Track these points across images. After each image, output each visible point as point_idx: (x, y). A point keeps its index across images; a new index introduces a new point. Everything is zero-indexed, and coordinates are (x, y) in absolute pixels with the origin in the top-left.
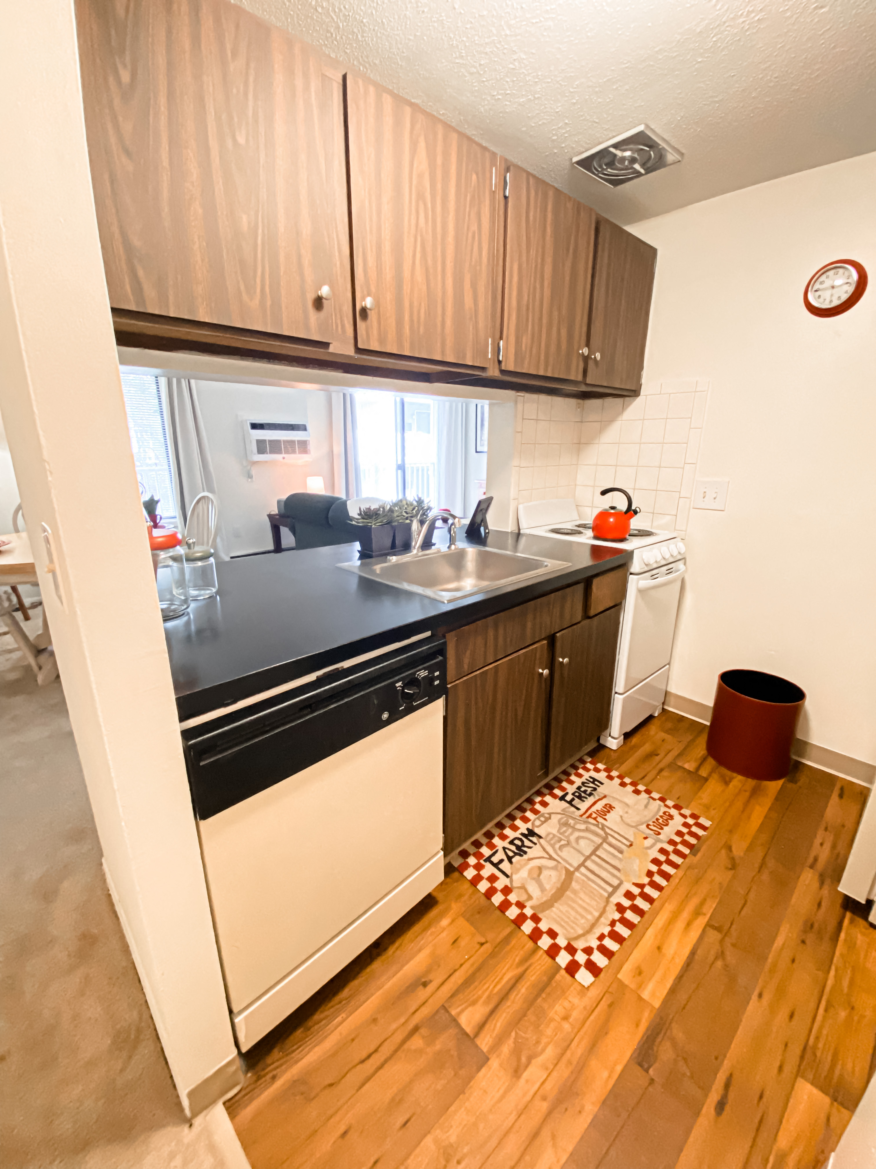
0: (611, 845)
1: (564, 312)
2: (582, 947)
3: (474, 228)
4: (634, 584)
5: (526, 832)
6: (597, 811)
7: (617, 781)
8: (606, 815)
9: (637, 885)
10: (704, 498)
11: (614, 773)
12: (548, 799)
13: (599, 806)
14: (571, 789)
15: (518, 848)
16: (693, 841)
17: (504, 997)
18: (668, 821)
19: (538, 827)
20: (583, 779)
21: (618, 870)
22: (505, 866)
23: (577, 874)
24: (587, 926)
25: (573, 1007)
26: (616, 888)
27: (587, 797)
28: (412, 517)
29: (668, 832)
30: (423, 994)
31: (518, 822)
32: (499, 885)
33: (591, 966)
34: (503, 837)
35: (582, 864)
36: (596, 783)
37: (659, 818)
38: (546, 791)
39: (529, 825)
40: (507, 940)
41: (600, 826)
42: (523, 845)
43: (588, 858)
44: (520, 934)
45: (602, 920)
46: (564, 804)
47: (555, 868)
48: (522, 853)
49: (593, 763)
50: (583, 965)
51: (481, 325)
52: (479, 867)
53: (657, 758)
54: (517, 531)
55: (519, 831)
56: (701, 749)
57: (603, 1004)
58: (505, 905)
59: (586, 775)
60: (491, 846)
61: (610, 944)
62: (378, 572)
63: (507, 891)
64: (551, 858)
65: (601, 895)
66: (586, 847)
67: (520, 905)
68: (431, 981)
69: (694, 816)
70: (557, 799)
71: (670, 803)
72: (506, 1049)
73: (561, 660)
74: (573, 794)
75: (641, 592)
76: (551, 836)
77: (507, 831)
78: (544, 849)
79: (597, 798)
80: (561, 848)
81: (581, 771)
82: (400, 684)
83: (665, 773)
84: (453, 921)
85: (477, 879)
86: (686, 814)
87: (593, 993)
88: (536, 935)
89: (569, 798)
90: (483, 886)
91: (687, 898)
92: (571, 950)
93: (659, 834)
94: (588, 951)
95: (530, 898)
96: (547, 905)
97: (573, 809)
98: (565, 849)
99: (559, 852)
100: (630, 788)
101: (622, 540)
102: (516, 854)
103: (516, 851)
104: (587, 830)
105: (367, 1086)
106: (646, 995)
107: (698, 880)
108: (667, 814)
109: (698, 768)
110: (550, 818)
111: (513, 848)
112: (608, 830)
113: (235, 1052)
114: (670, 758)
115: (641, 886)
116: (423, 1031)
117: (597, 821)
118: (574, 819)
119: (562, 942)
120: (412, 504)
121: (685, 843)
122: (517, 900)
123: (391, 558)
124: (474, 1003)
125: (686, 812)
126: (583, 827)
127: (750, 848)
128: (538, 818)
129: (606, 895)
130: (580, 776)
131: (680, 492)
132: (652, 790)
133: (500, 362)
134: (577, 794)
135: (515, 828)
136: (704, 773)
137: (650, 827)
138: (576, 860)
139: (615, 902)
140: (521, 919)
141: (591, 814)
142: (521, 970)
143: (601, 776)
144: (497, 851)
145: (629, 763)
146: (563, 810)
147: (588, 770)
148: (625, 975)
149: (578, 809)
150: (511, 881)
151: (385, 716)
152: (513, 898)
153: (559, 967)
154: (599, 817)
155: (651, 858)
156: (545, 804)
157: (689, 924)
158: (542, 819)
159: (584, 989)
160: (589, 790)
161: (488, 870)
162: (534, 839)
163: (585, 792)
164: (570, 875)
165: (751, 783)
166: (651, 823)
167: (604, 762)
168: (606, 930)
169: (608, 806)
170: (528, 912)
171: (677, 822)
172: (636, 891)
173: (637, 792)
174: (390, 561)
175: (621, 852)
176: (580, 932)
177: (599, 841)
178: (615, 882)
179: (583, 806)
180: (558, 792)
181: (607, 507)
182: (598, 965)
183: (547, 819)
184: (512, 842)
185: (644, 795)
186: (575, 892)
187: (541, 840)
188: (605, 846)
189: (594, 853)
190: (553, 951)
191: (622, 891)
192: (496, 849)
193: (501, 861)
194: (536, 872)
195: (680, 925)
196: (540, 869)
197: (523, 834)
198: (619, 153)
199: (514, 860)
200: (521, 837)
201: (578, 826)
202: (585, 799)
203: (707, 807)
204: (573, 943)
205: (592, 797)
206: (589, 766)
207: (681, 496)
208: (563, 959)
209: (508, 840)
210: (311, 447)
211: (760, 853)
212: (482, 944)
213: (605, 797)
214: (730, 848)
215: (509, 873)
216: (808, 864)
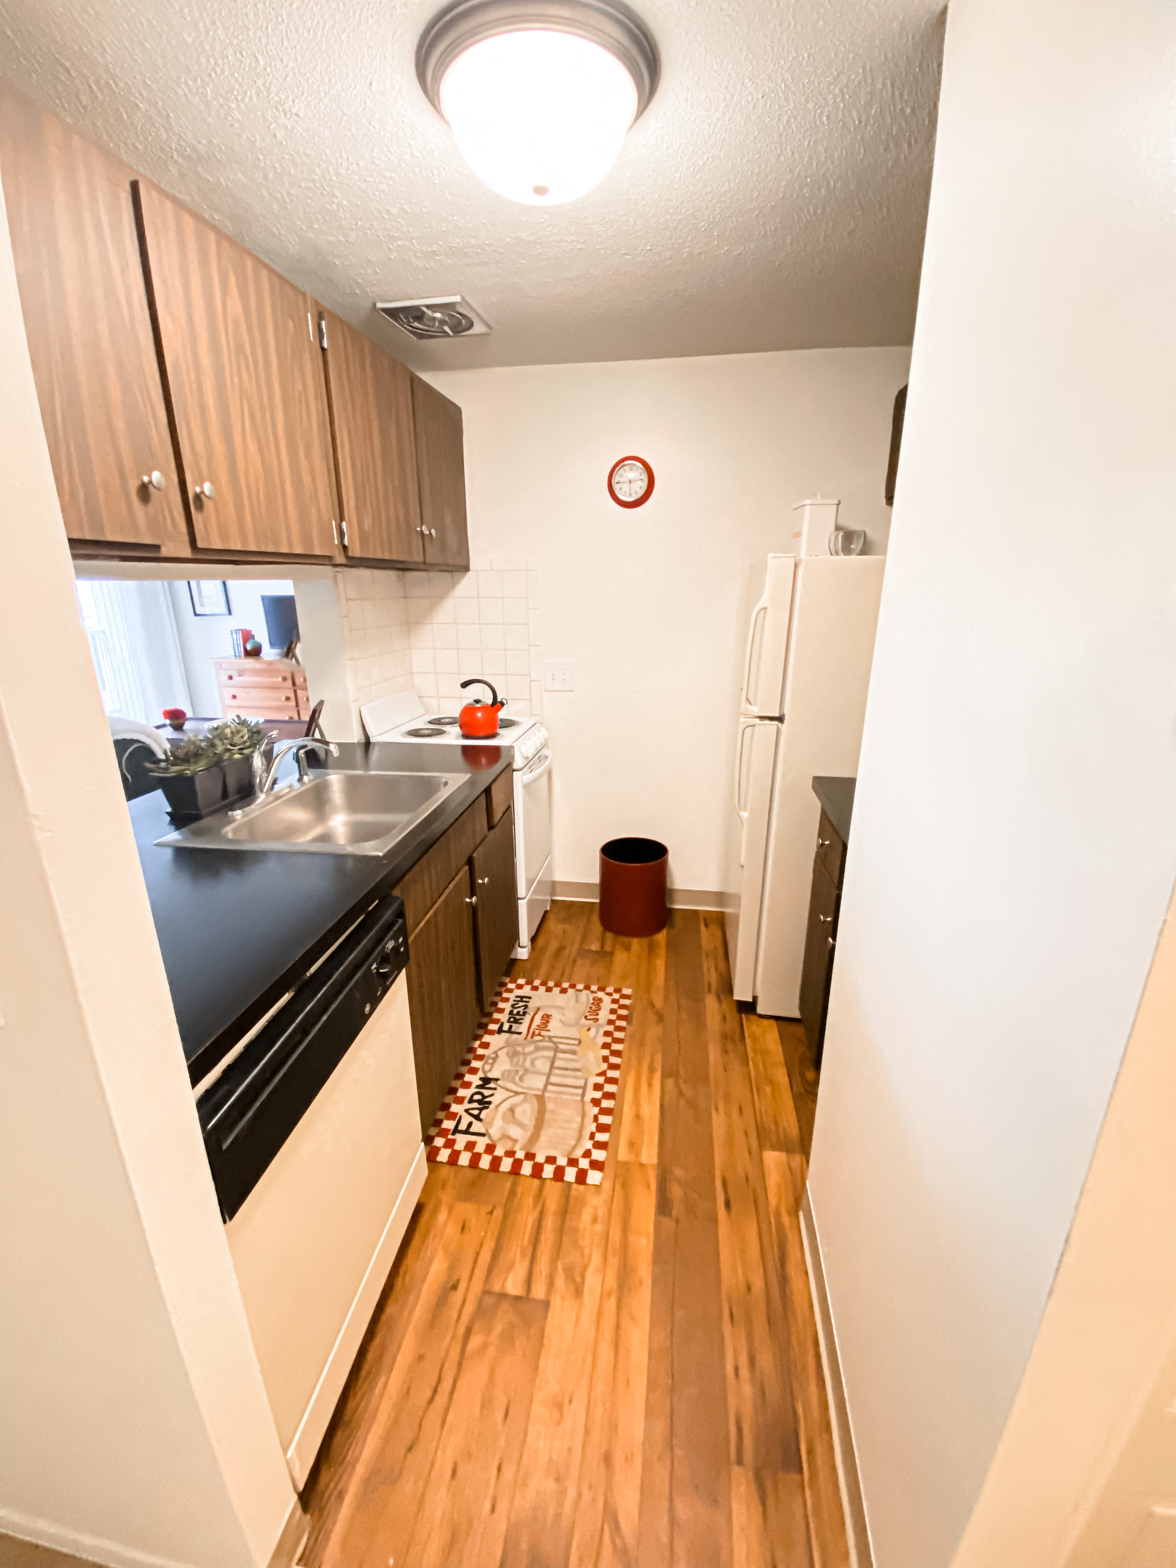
0: (564, 1052)
1: (397, 483)
2: (581, 1155)
3: (299, 386)
4: (519, 780)
5: (481, 1083)
6: (538, 1026)
7: (542, 989)
8: (547, 1026)
9: (599, 1075)
10: (553, 680)
11: (537, 983)
12: (486, 1038)
13: (537, 1021)
14: (504, 1017)
15: (479, 1102)
16: (624, 1012)
17: (535, 1242)
18: (599, 1005)
19: (490, 1070)
20: (511, 1002)
21: (579, 1070)
22: (477, 1127)
23: (547, 1094)
24: (576, 1134)
25: (596, 1208)
26: (584, 1088)
27: (523, 1017)
29: (604, 1015)
30: (457, 1297)
31: (468, 1078)
32: (480, 1148)
33: (596, 1165)
34: (460, 1101)
35: (548, 1083)
36: (524, 999)
37: (591, 1005)
38: (480, 1032)
39: (480, 1074)
40: (512, 1192)
41: (547, 1039)
42: (484, 1097)
43: (549, 1075)
44: (522, 1179)
45: (586, 1121)
46: (505, 1036)
47: (525, 1101)
48: (487, 1105)
49: (514, 981)
50: (589, 1168)
51: (323, 507)
52: (450, 1144)
53: (567, 952)
54: (363, 741)
55: (474, 1086)
56: (597, 927)
57: (618, 1187)
58: (496, 1162)
59: (511, 996)
60: (452, 1116)
61: (601, 1137)
62: (231, 837)
63: (490, 1148)
64: (517, 1093)
65: (576, 1101)
66: (543, 1065)
67: (510, 1153)
68: (458, 1281)
69: (617, 991)
70: (496, 1035)
71: (594, 988)
72: (560, 1281)
73: (480, 881)
74: (509, 1021)
75: (527, 787)
76: (507, 1073)
77: (461, 1092)
78: (507, 1089)
79: (532, 1014)
80: (521, 1079)
81: (505, 995)
82: (375, 966)
83: (579, 962)
84: (450, 1211)
85: (454, 1157)
86: (610, 992)
87: (607, 1186)
88: (537, 1170)
89: (506, 1027)
90: (464, 1159)
91: (640, 1062)
92: (573, 1162)
93: (597, 1020)
94: (587, 1154)
95: (515, 1141)
96: (535, 1137)
97: (515, 1036)
98: (525, 1078)
99: (523, 1085)
100: (557, 990)
101: (493, 736)
102: (481, 1110)
103: (480, 1106)
104: (538, 1049)
105: (450, 1417)
106: (644, 1159)
107: (642, 1044)
108: (596, 999)
109: (602, 947)
110: (497, 1056)
111: (476, 1105)
112: (554, 1039)
114: (576, 946)
115: (603, 1074)
116: (477, 1327)
117: (543, 1036)
118: (519, 1045)
119: (562, 1161)
121: (620, 1018)
122: (504, 1151)
123: (235, 814)
124: (511, 1267)
125: (610, 989)
126: (531, 1048)
127: (666, 998)
128: (486, 1063)
129: (579, 1098)
130: (507, 1000)
131: (530, 675)
132: (574, 983)
133: (345, 548)
134: (512, 1020)
135: (467, 1085)
136: (608, 948)
137: (588, 1018)
138: (538, 1082)
139: (589, 1100)
140: (517, 1164)
141: (534, 1032)
142: (538, 1209)
143: (526, 991)
144: (460, 1117)
145: (544, 969)
146: (507, 1041)
147: (511, 991)
148: (623, 1154)
149: (520, 1033)
150: (490, 1137)
151: (367, 1009)
152: (499, 1152)
153: (570, 1183)
154: (542, 1032)
155: (600, 1044)
156: (486, 1046)
157: (650, 1085)
158: (490, 1061)
159: (598, 1187)
160: (521, 1010)
161: (461, 1141)
162: (492, 1085)
163: (518, 1014)
164: (541, 1099)
165: (645, 941)
166: (587, 1014)
167: (522, 976)
168: (593, 1129)
169: (545, 1016)
170: (520, 1155)
171: (607, 1004)
172: (601, 1080)
173: (564, 991)
174: (236, 817)
175: (574, 1053)
176: (573, 1142)
177: (551, 1054)
178: (581, 1083)
179: (523, 1028)
180: (493, 1027)
181: (471, 701)
182: (600, 1160)
183: (495, 1059)
184: (471, 1101)
185: (571, 991)
186: (553, 1112)
187: (499, 1082)
188: (560, 1055)
189: (552, 1067)
190: (559, 1173)
191: (590, 1086)
192: (459, 1116)
193: (470, 1125)
194: (509, 1114)
195: (644, 1089)
196: (512, 1110)
197: (478, 1087)
198: (429, 312)
199: (482, 1116)
200: (477, 1090)
201: (527, 1050)
202: (521, 1021)
203: (624, 978)
204: (571, 1157)
205: (527, 1015)
206: (511, 986)
207: (532, 679)
208: (570, 1174)
209: (466, 1101)
211: (673, 998)
212: (491, 1213)
213: (538, 1009)
214: (652, 1005)
215: (483, 1131)
216: (706, 990)
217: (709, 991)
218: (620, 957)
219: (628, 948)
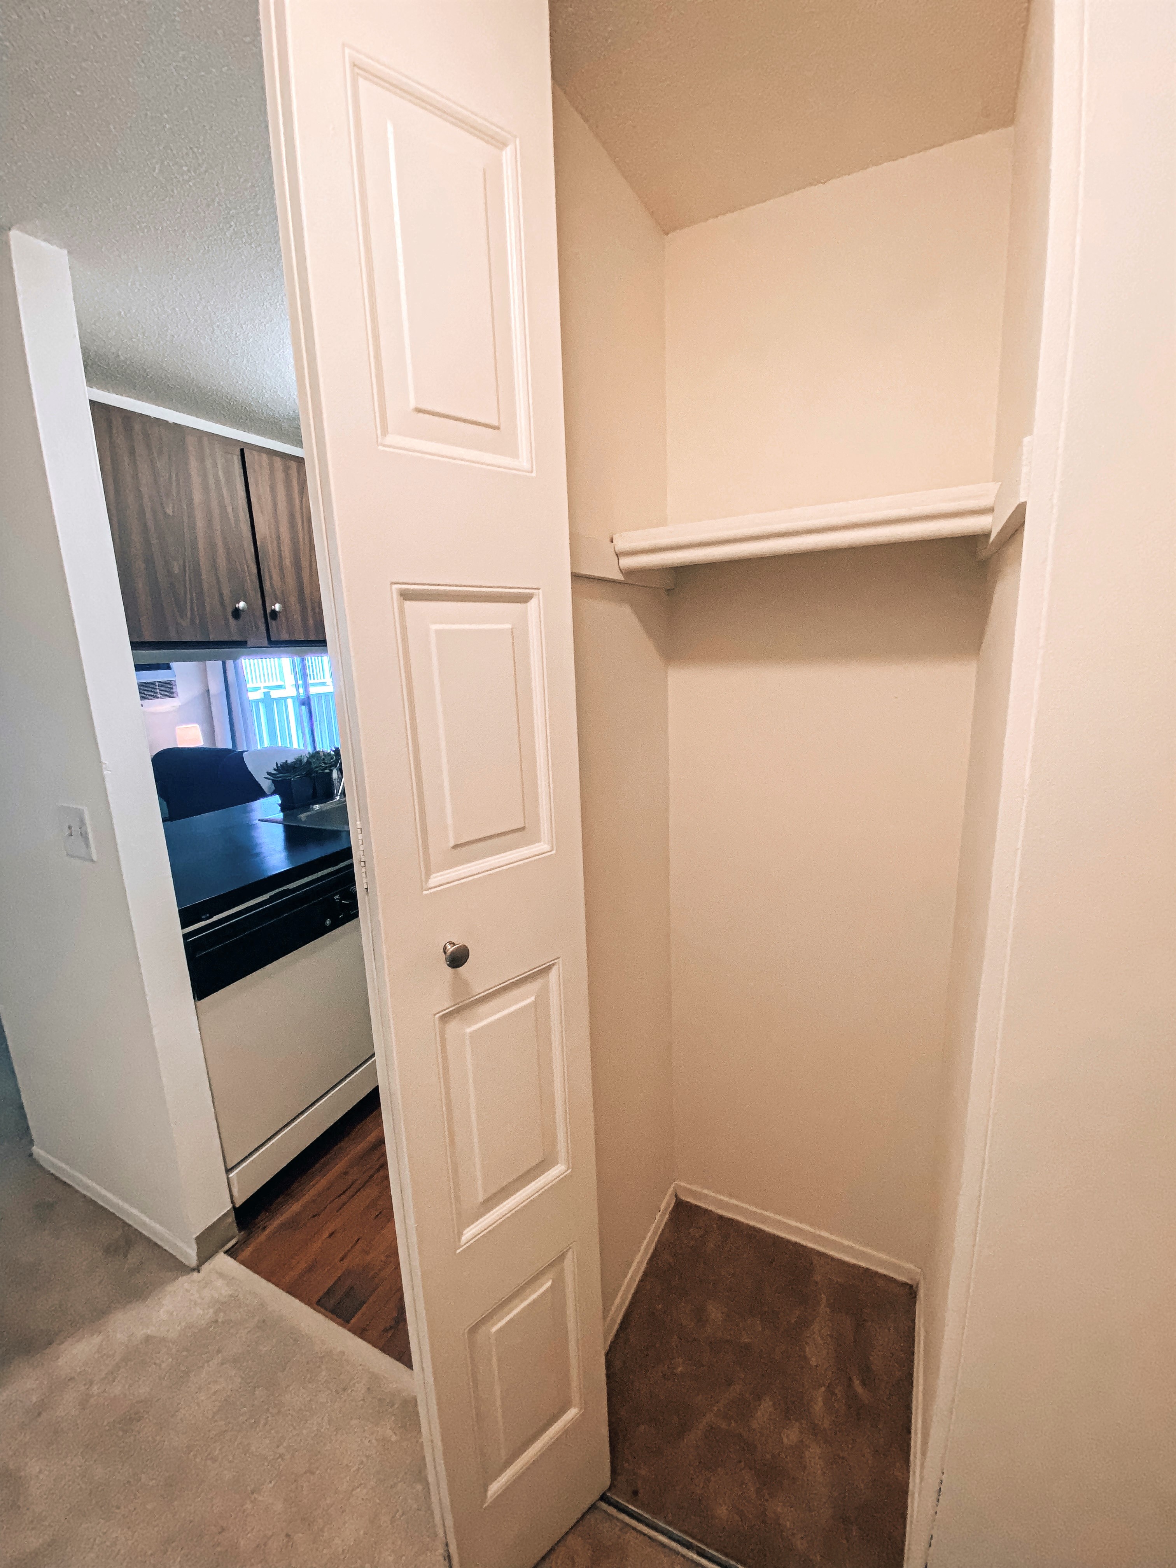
28: (331, 767)
62: (303, 819)
82: (337, 897)
113: (231, 1206)
120: (329, 754)
123: (314, 806)
151: (328, 922)
174: (313, 808)
210: (179, 688)
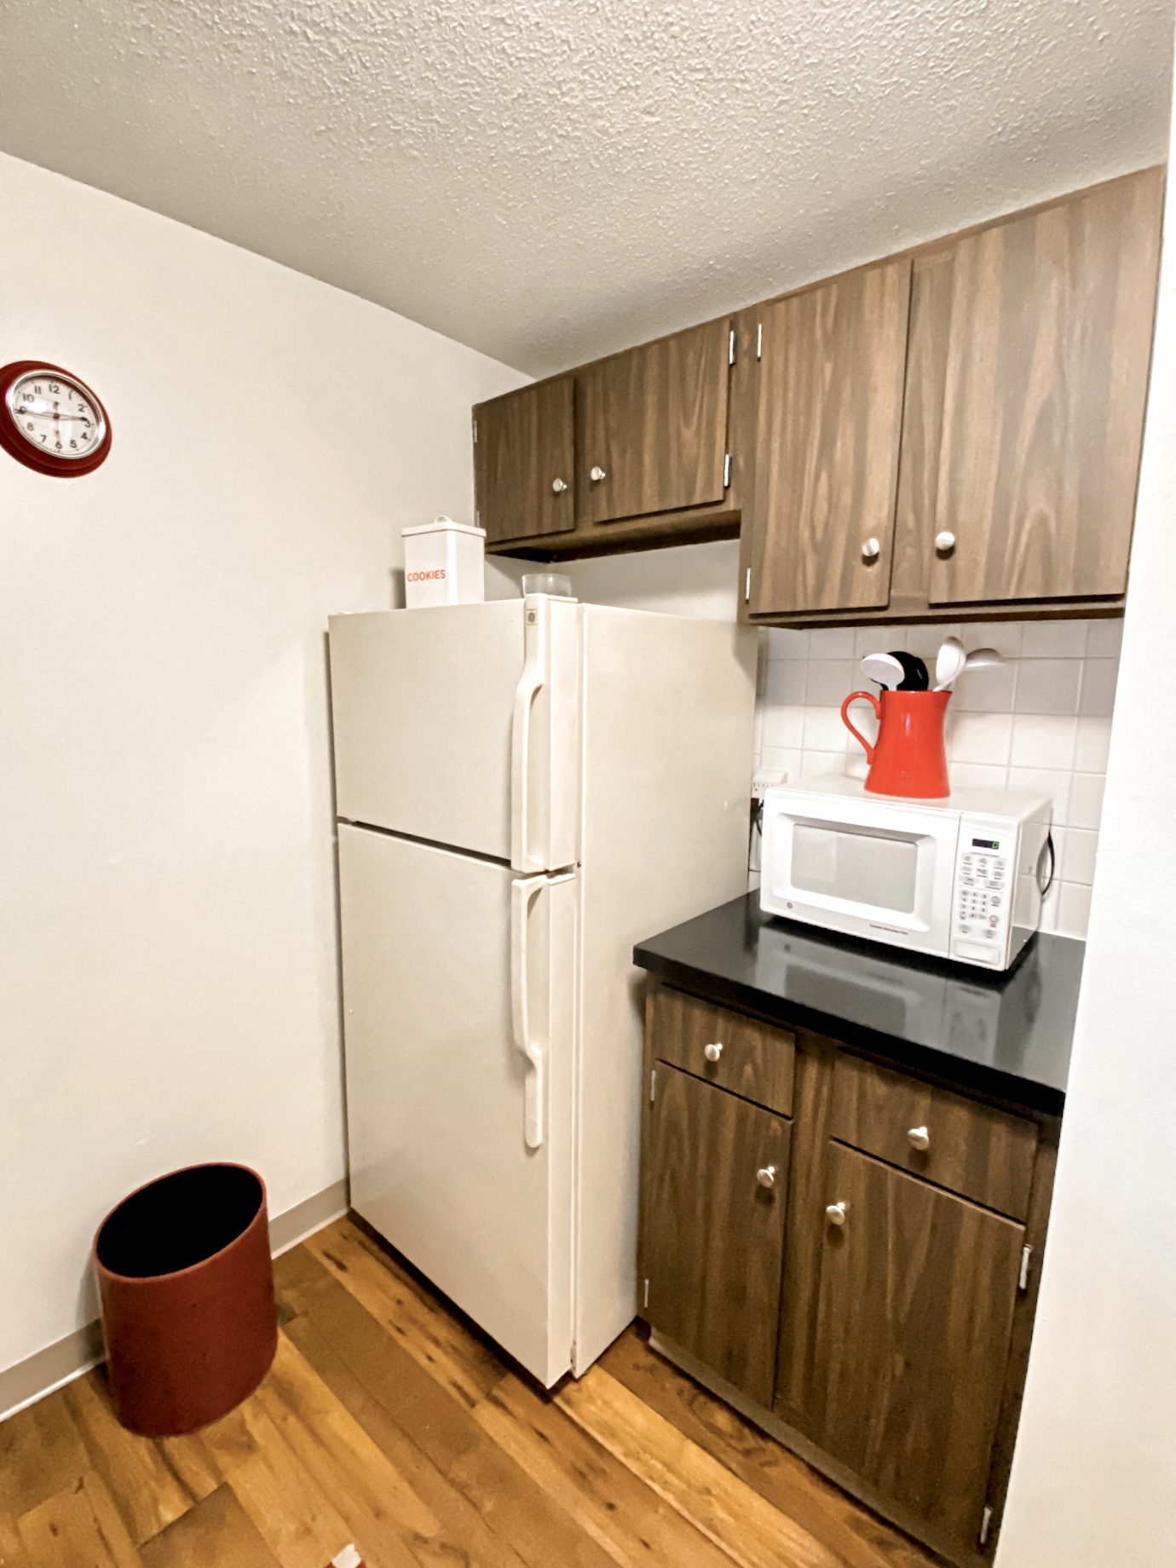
109: (187, 1492)
114: (120, 1543)
136: (203, 1484)
165: (265, 1395)
216: (466, 1407)
217: (472, 1404)
218: (249, 1481)
219: (246, 1446)
